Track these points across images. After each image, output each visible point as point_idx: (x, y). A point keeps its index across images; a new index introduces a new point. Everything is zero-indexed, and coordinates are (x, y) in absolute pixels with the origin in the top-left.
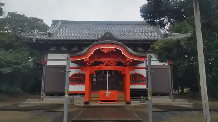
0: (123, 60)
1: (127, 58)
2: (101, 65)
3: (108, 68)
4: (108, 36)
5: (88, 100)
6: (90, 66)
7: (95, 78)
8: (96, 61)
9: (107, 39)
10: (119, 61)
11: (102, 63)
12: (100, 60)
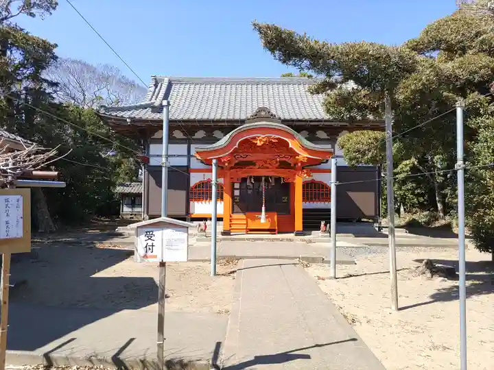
0: (291, 157)
1: (298, 155)
2: (251, 167)
3: (263, 173)
4: (263, 113)
5: (228, 228)
6: (232, 168)
7: (237, 189)
8: (241, 159)
9: (262, 119)
10: (284, 159)
11: (252, 163)
12: (249, 159)
